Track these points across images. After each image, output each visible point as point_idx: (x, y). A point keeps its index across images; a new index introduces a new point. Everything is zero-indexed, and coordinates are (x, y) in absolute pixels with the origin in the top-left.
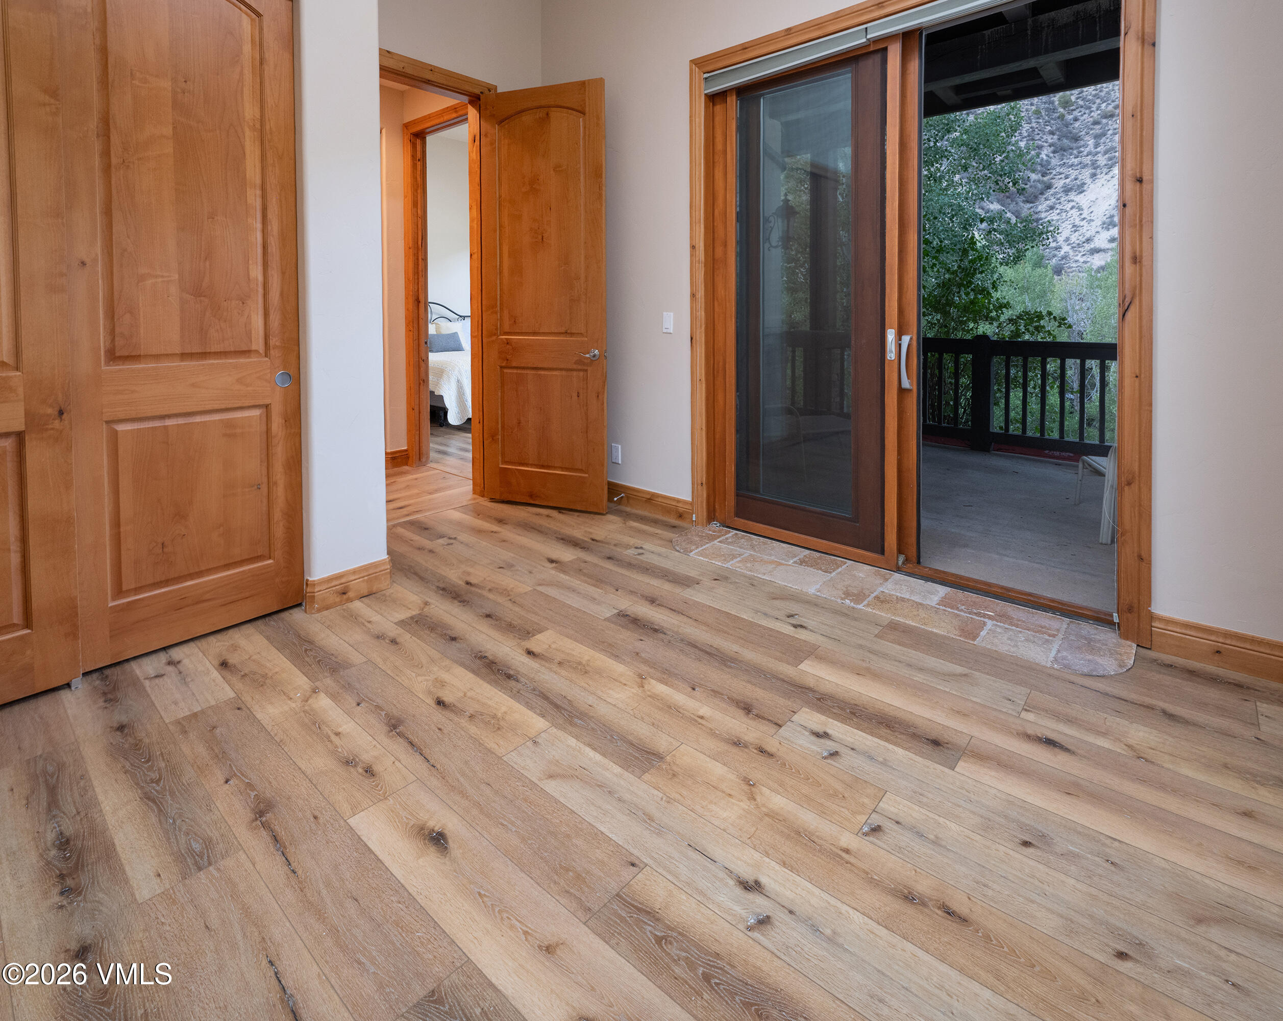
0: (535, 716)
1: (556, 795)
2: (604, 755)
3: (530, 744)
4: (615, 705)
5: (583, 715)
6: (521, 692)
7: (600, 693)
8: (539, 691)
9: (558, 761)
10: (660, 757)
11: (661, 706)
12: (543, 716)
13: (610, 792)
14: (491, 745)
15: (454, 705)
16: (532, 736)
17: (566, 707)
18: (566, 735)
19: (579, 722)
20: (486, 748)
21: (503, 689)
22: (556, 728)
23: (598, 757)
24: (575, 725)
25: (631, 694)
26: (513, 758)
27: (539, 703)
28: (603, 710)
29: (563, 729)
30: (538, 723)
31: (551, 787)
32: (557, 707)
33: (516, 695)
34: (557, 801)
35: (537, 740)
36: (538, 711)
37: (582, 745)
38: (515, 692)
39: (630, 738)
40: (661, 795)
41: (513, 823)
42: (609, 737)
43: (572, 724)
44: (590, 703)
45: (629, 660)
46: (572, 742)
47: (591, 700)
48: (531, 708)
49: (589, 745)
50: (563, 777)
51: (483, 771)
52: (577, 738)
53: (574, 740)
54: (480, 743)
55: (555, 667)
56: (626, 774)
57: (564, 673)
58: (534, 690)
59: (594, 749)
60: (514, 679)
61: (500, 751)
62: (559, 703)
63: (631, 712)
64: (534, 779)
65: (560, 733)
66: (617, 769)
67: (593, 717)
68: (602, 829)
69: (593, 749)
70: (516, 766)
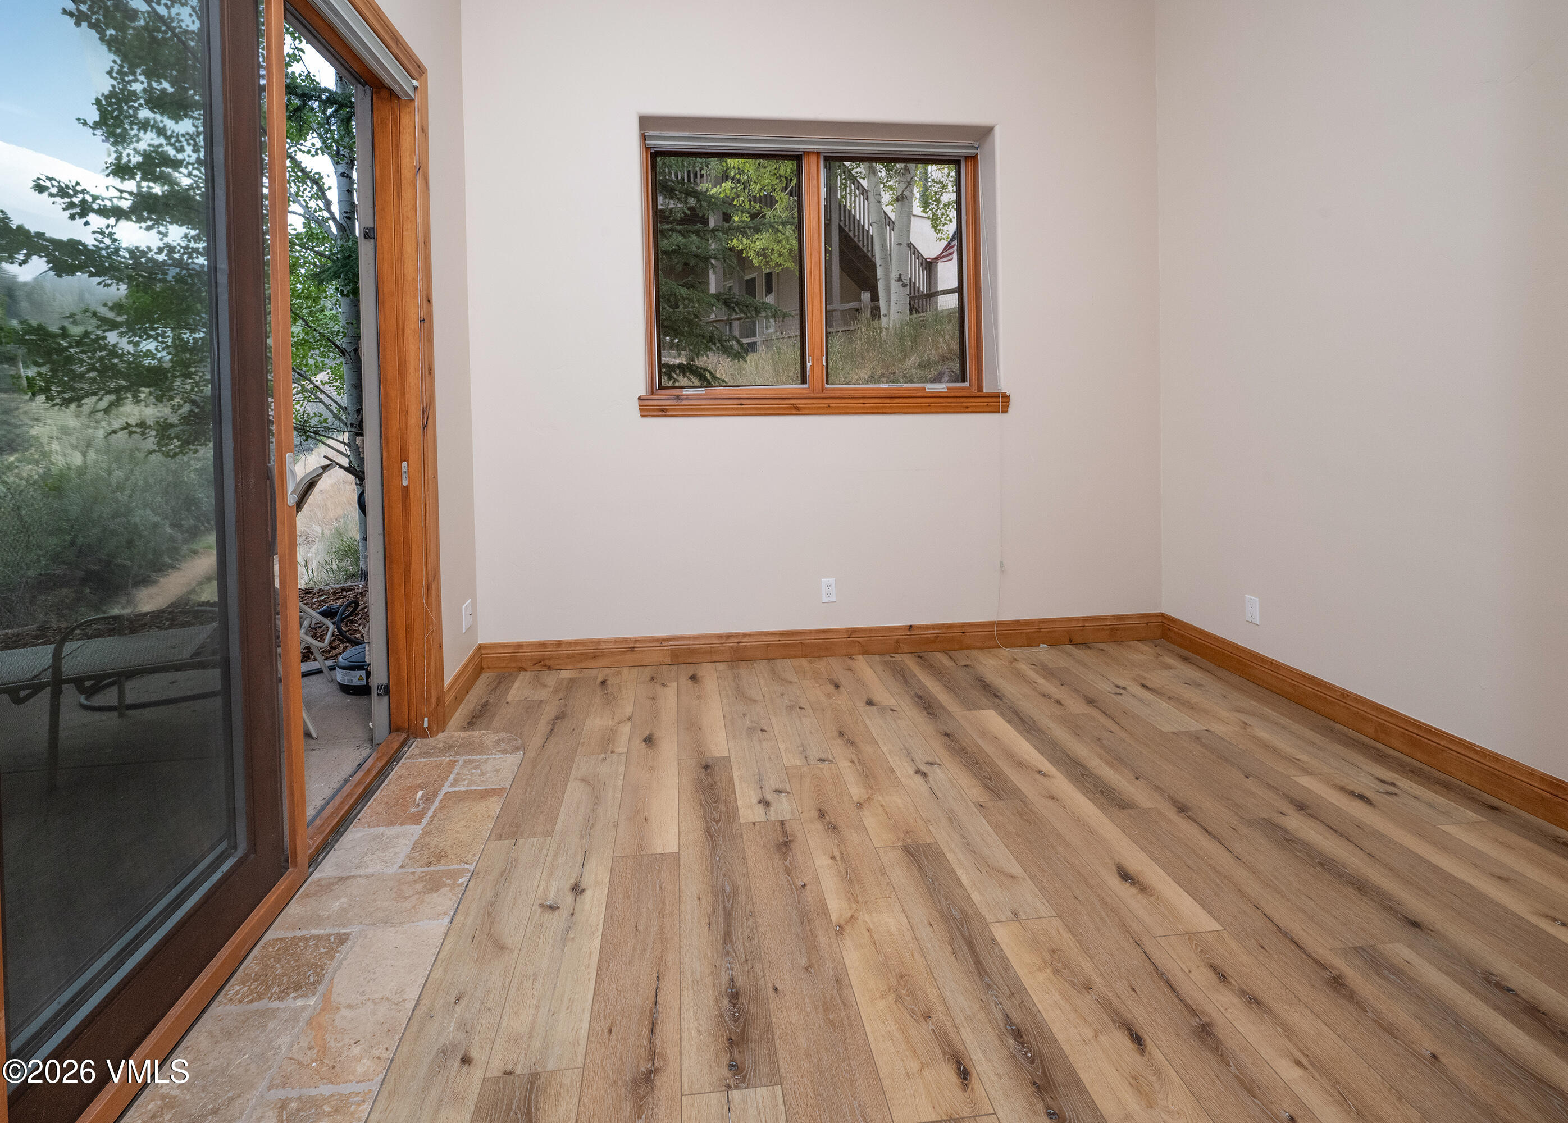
0: (1004, 946)
1: (1014, 861)
2: (953, 871)
3: (1022, 916)
4: (904, 911)
5: (946, 918)
6: (1008, 992)
7: (908, 936)
8: (982, 980)
9: (1000, 886)
10: (906, 849)
11: (857, 887)
12: (993, 940)
13: (968, 845)
14: (1066, 935)
15: (1114, 1022)
16: (1017, 923)
17: (960, 938)
18: (978, 906)
19: (955, 913)
20: (1073, 935)
21: (1033, 1014)
22: (985, 919)
23: (960, 872)
24: (962, 911)
25: (874, 914)
26: (1045, 910)
27: (990, 960)
28: (920, 911)
29: (978, 913)
30: (1003, 934)
31: (1016, 869)
32: (970, 944)
33: (1017, 990)
34: (1017, 858)
35: (1012, 916)
36: (996, 950)
37: (969, 889)
38: (1017, 996)
39: (917, 874)
40: (930, 827)
41: (1058, 859)
42: (936, 884)
43: (965, 914)
44: (929, 928)
45: (829, 964)
46: (976, 897)
47: (924, 932)
48: (1004, 959)
49: (960, 885)
50: (1002, 872)
51: (1080, 913)
52: (968, 898)
53: (973, 897)
54: (1080, 944)
55: (939, 1014)
56: (945, 850)
57: (932, 993)
58: (989, 987)
59: (958, 879)
60: (1012, 1024)
61: (1057, 923)
62: (965, 949)
63: (893, 895)
64: (1030, 882)
65: (984, 911)
66: (950, 856)
67: (937, 911)
68: (989, 828)
69: (960, 881)
70: (1045, 901)
